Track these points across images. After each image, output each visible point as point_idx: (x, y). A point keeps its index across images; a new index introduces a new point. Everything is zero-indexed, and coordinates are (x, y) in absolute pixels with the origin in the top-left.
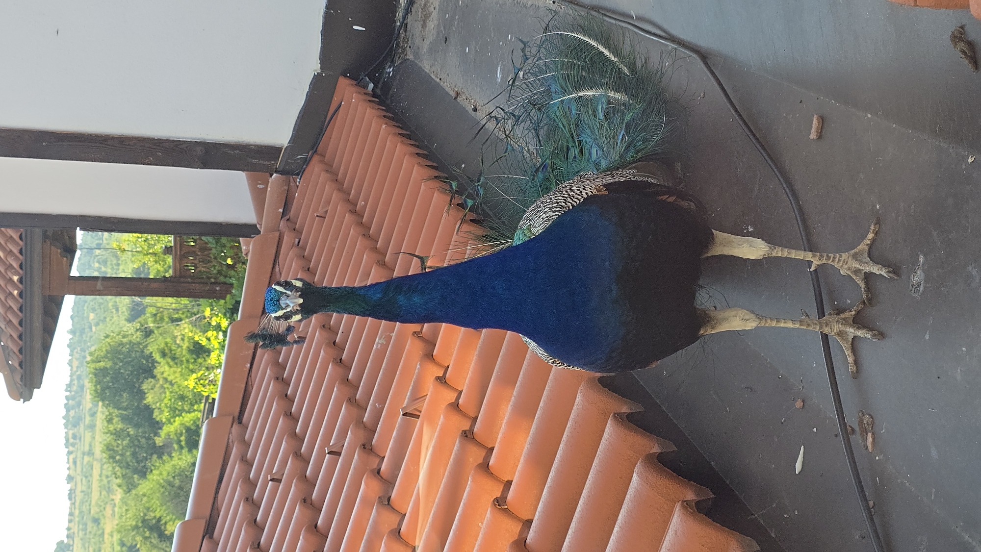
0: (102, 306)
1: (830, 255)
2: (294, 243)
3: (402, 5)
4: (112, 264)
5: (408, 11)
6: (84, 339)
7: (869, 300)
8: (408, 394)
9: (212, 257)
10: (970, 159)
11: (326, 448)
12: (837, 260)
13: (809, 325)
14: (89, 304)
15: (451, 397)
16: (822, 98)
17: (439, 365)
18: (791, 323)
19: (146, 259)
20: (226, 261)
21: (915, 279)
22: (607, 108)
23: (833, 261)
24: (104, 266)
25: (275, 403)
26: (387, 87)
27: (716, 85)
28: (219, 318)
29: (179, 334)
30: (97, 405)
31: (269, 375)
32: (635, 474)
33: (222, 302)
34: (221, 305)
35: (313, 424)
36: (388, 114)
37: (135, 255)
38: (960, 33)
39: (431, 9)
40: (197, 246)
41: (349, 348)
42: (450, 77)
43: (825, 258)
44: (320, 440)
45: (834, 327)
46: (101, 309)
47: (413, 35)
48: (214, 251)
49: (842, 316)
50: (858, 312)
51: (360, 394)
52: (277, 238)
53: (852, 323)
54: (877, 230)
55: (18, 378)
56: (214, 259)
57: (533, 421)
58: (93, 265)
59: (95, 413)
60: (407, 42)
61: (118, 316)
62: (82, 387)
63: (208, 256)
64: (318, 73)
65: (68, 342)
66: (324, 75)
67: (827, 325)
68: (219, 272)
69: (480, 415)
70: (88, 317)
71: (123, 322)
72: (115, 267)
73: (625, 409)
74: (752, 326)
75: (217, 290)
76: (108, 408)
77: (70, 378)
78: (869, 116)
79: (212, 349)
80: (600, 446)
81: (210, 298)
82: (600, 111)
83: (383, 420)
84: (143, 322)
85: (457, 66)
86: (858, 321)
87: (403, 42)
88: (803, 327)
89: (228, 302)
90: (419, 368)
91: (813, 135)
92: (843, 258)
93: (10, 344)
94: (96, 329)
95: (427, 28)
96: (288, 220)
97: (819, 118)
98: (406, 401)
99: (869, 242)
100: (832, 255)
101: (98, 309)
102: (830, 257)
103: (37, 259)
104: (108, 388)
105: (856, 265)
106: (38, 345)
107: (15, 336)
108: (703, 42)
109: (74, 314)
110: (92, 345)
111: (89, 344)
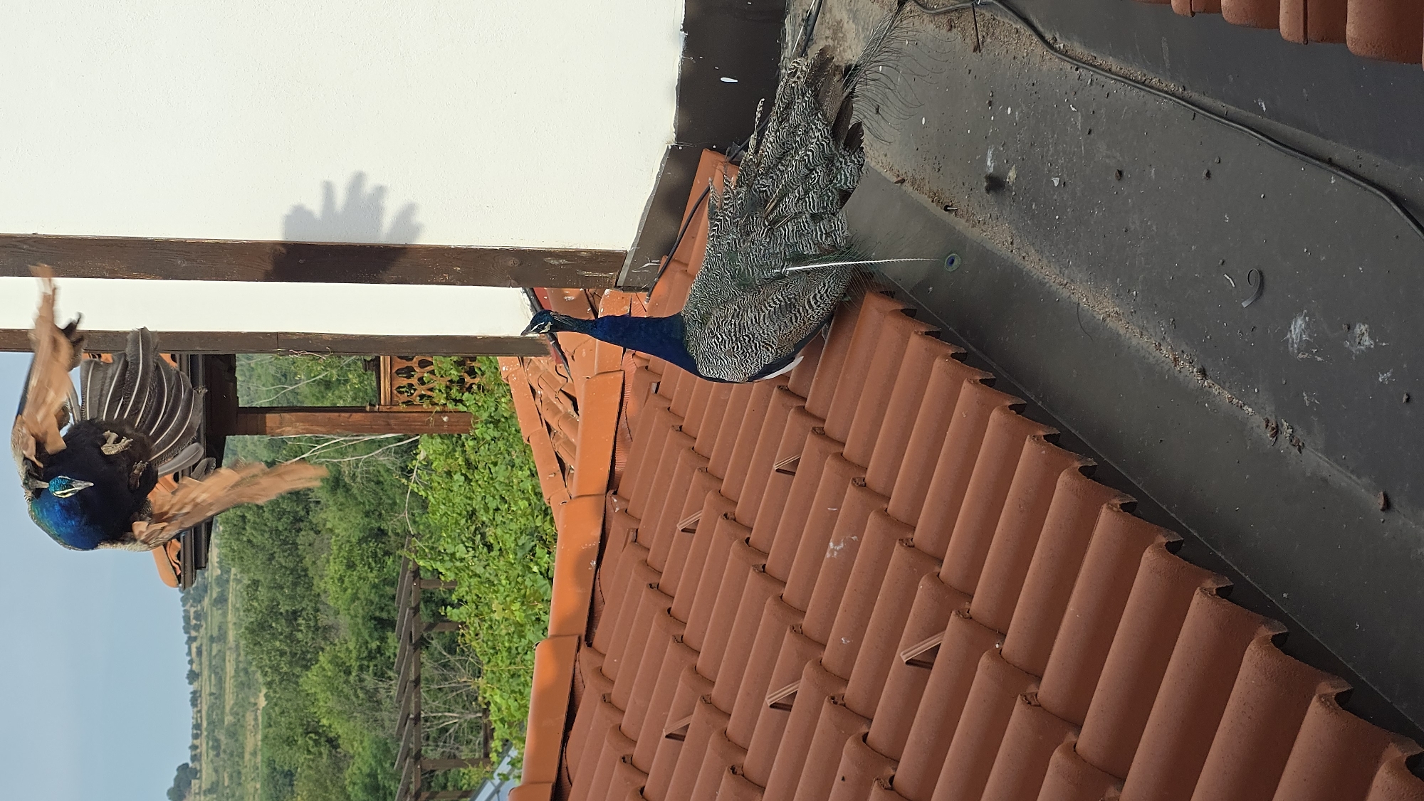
31: (634, 579)
41: (776, 552)
51: (810, 622)
64: (672, 146)
66: (680, 148)
69: (1046, 672)
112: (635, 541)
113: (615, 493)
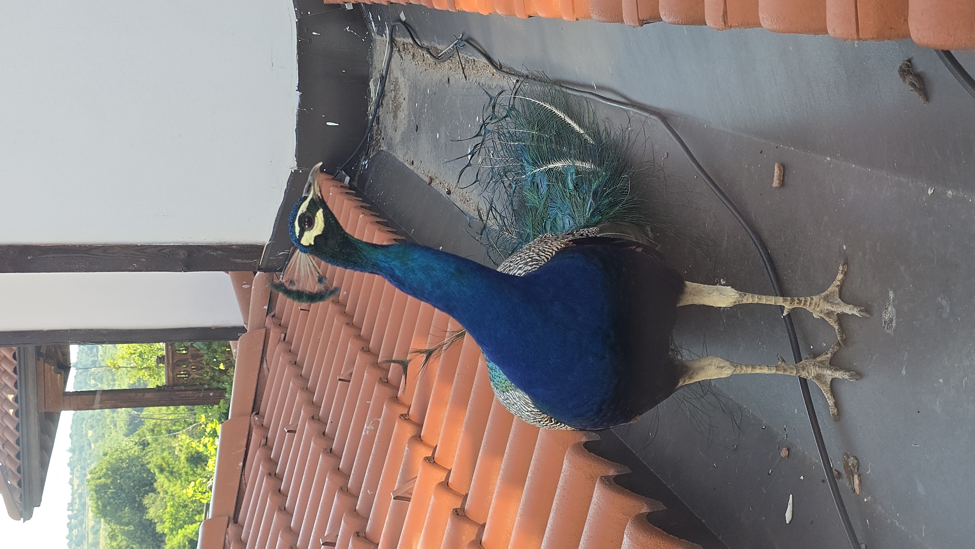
0: (100, 423)
1: (801, 298)
2: (280, 339)
3: (374, 99)
4: (108, 380)
5: (379, 105)
6: (84, 456)
7: (844, 341)
8: (398, 477)
9: (205, 363)
10: (929, 191)
11: (321, 540)
12: (808, 303)
13: (785, 370)
14: (87, 422)
15: (441, 476)
16: (782, 146)
17: (427, 445)
18: (767, 369)
19: (141, 373)
20: (218, 366)
21: (887, 315)
22: (576, 178)
23: (805, 304)
24: (100, 382)
25: (268, 499)
26: (363, 179)
27: (678, 143)
28: (214, 423)
29: (177, 445)
30: (99, 522)
31: (261, 472)
32: (625, 536)
33: (216, 407)
34: (215, 411)
35: (307, 517)
36: (364, 204)
37: (130, 371)
38: (908, 66)
39: (401, 100)
40: (189, 353)
41: (338, 437)
42: (423, 163)
43: (796, 302)
44: (315, 532)
45: (811, 371)
46: (99, 425)
47: (385, 127)
48: (206, 357)
49: (819, 359)
50: (834, 355)
51: (352, 483)
52: (264, 335)
53: (829, 366)
54: (846, 270)
55: (17, 497)
56: (206, 365)
57: (522, 493)
58: (89, 382)
59: (98, 531)
60: (380, 134)
61: (117, 431)
62: (84, 505)
63: (199, 362)
64: (294, 170)
65: (68, 461)
66: (300, 171)
67: (803, 369)
68: (212, 378)
69: (470, 492)
70: (87, 435)
71: (122, 437)
72: (111, 383)
73: (612, 472)
74: (728, 374)
75: (210, 396)
76: (110, 524)
77: (71, 496)
78: (829, 159)
79: (209, 455)
80: (590, 510)
81: (203, 404)
82: (569, 182)
83: (375, 506)
84: (141, 434)
85: (429, 152)
86: (834, 363)
87: (376, 135)
88: (778, 372)
89: (222, 407)
90: (407, 451)
91: (776, 183)
92: (814, 301)
93: (9, 465)
94: (95, 446)
95: (399, 119)
96: (273, 316)
97: (780, 166)
98: (397, 484)
99: (838, 283)
100: (803, 299)
101: (96, 425)
102: (801, 301)
103: (31, 377)
104: (109, 503)
105: (828, 307)
106: (36, 462)
107: (13, 455)
108: (663, 104)
109: (73, 432)
110: (92, 462)
111: (89, 461)
112: (266, 445)
113: (257, 414)
